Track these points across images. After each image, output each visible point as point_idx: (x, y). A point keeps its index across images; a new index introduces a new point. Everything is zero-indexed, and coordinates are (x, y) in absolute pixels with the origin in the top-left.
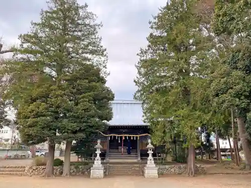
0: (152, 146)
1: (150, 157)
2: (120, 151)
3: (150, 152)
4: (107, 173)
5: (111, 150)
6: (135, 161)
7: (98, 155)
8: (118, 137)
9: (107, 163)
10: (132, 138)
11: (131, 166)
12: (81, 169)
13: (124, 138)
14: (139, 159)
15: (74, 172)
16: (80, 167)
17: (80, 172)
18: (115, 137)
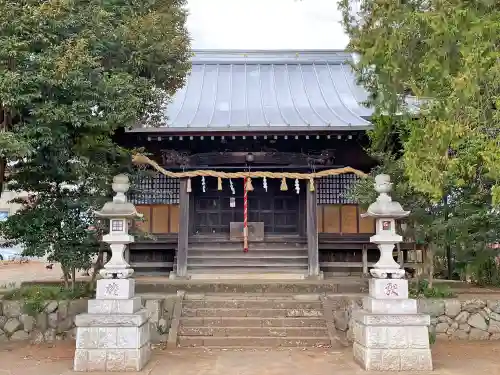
0: (397, 209)
1: (386, 262)
2: (233, 239)
3: (386, 238)
4: (172, 338)
5: (200, 237)
6: (298, 277)
7: (118, 253)
8: (225, 182)
9: (173, 289)
10: (284, 187)
11: (279, 299)
12: (53, 317)
13: (249, 186)
14: (315, 270)
15: (20, 328)
16: (52, 306)
17: (48, 327)
18: (212, 181)
